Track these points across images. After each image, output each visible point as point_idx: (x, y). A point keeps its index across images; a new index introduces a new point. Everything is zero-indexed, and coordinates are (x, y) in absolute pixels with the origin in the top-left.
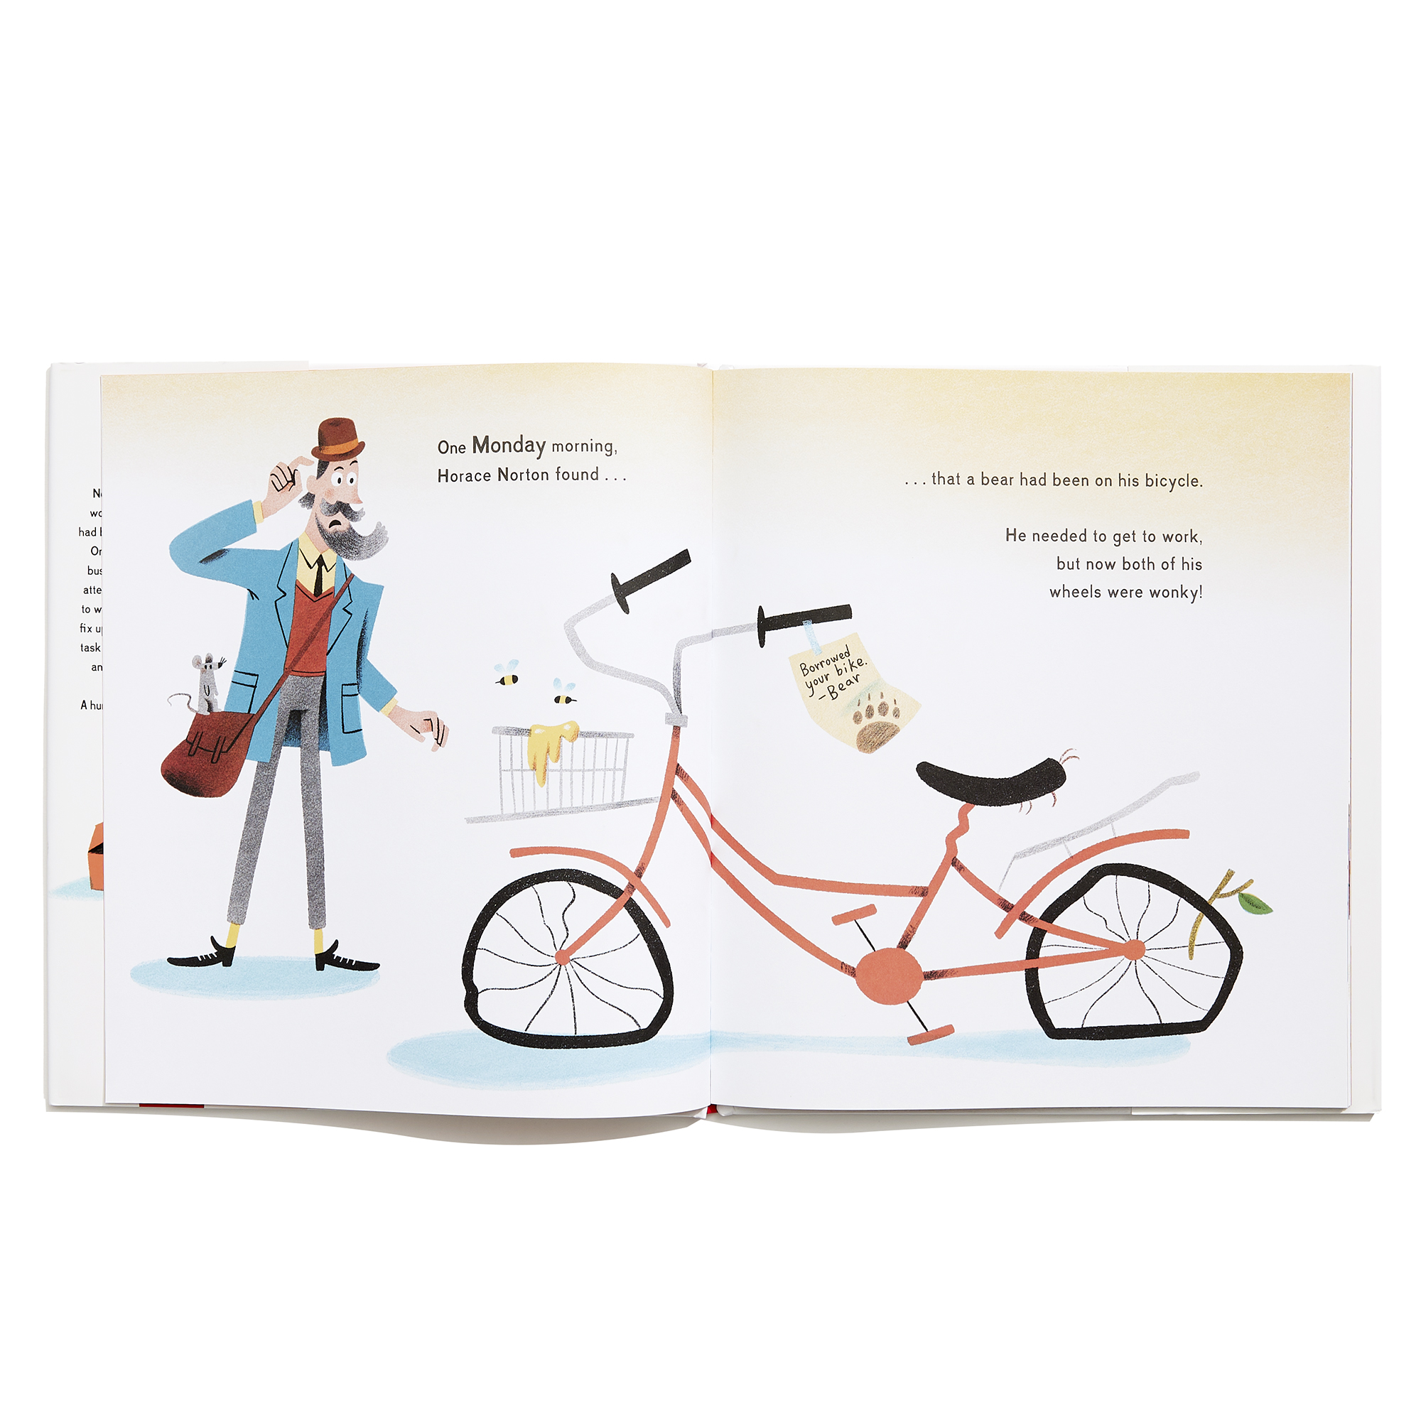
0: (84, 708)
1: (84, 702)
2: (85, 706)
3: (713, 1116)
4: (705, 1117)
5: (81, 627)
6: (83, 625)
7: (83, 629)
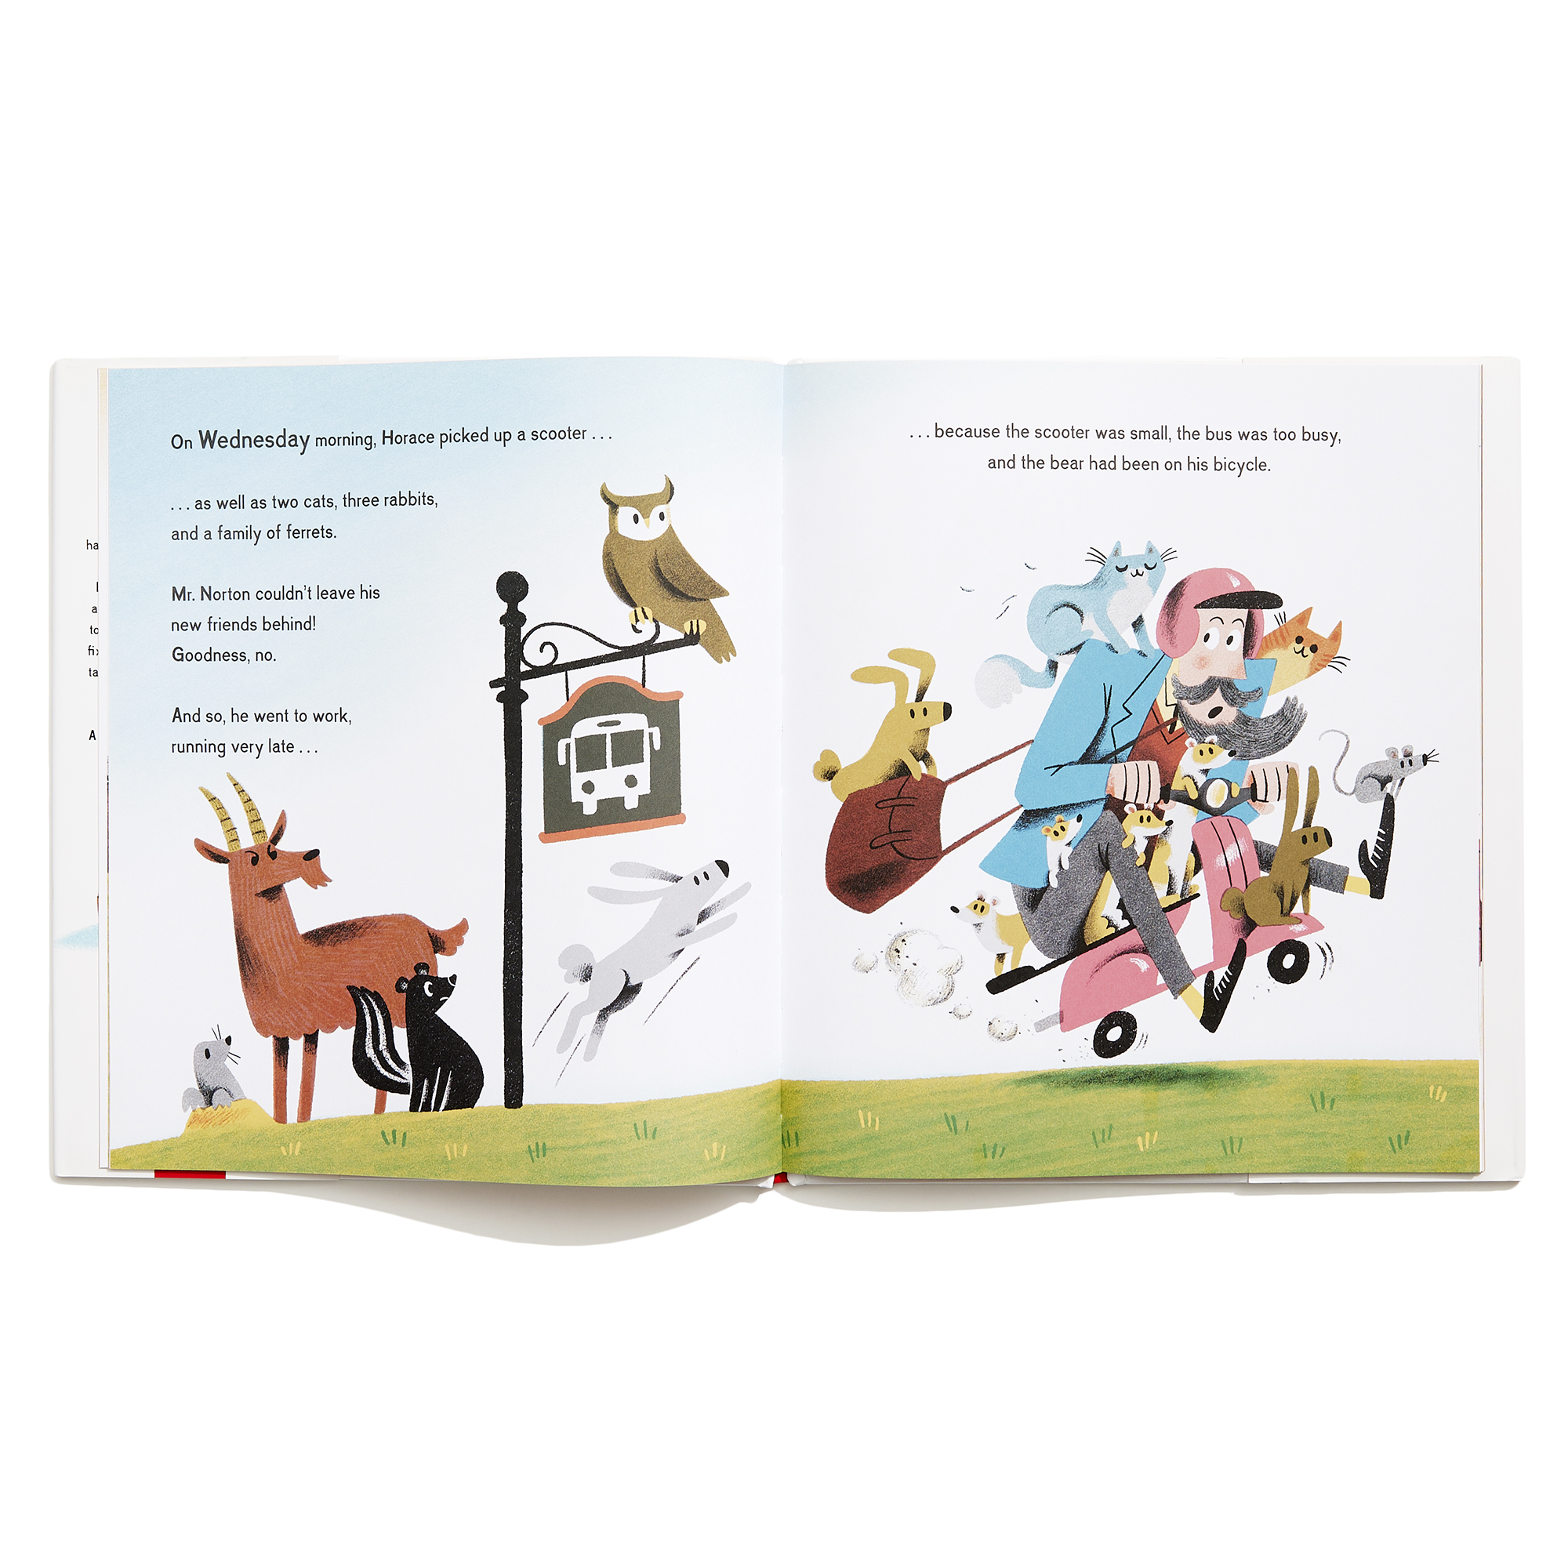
0: (92, 738)
1: (93, 732)
2: (94, 736)
3: (782, 1186)
4: (771, 1186)
5: (89, 650)
6: (91, 648)
7: (91, 652)
